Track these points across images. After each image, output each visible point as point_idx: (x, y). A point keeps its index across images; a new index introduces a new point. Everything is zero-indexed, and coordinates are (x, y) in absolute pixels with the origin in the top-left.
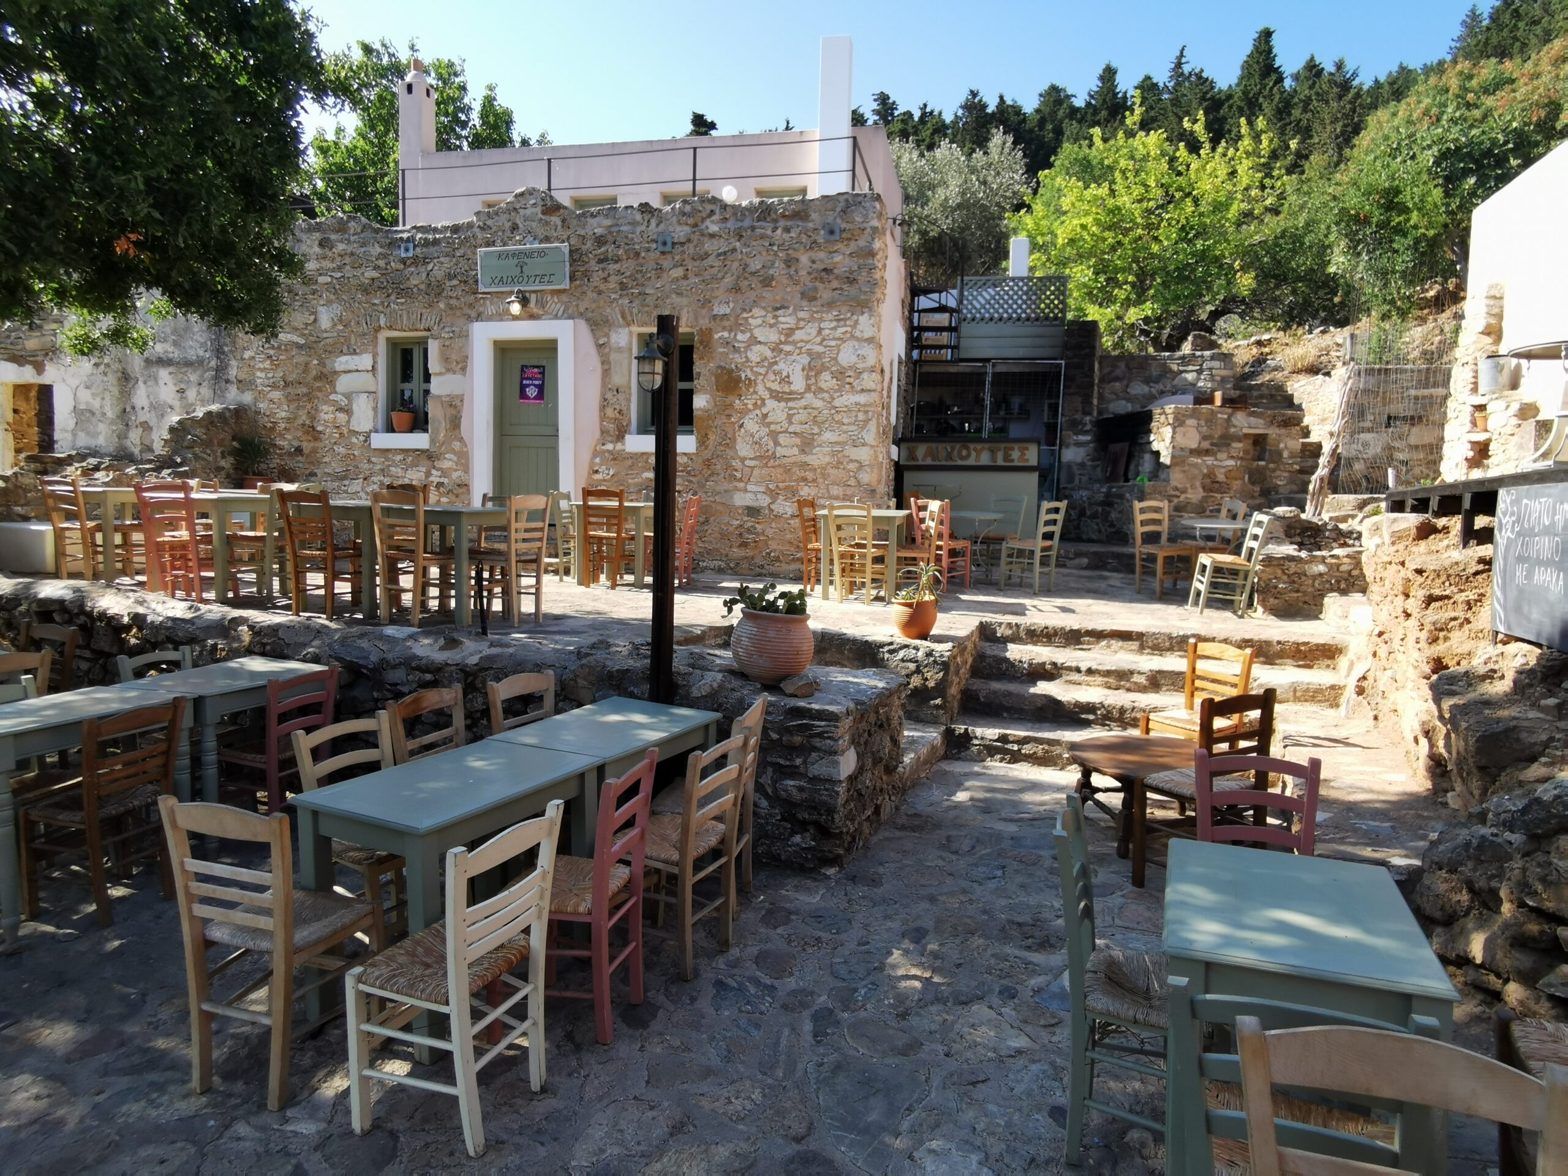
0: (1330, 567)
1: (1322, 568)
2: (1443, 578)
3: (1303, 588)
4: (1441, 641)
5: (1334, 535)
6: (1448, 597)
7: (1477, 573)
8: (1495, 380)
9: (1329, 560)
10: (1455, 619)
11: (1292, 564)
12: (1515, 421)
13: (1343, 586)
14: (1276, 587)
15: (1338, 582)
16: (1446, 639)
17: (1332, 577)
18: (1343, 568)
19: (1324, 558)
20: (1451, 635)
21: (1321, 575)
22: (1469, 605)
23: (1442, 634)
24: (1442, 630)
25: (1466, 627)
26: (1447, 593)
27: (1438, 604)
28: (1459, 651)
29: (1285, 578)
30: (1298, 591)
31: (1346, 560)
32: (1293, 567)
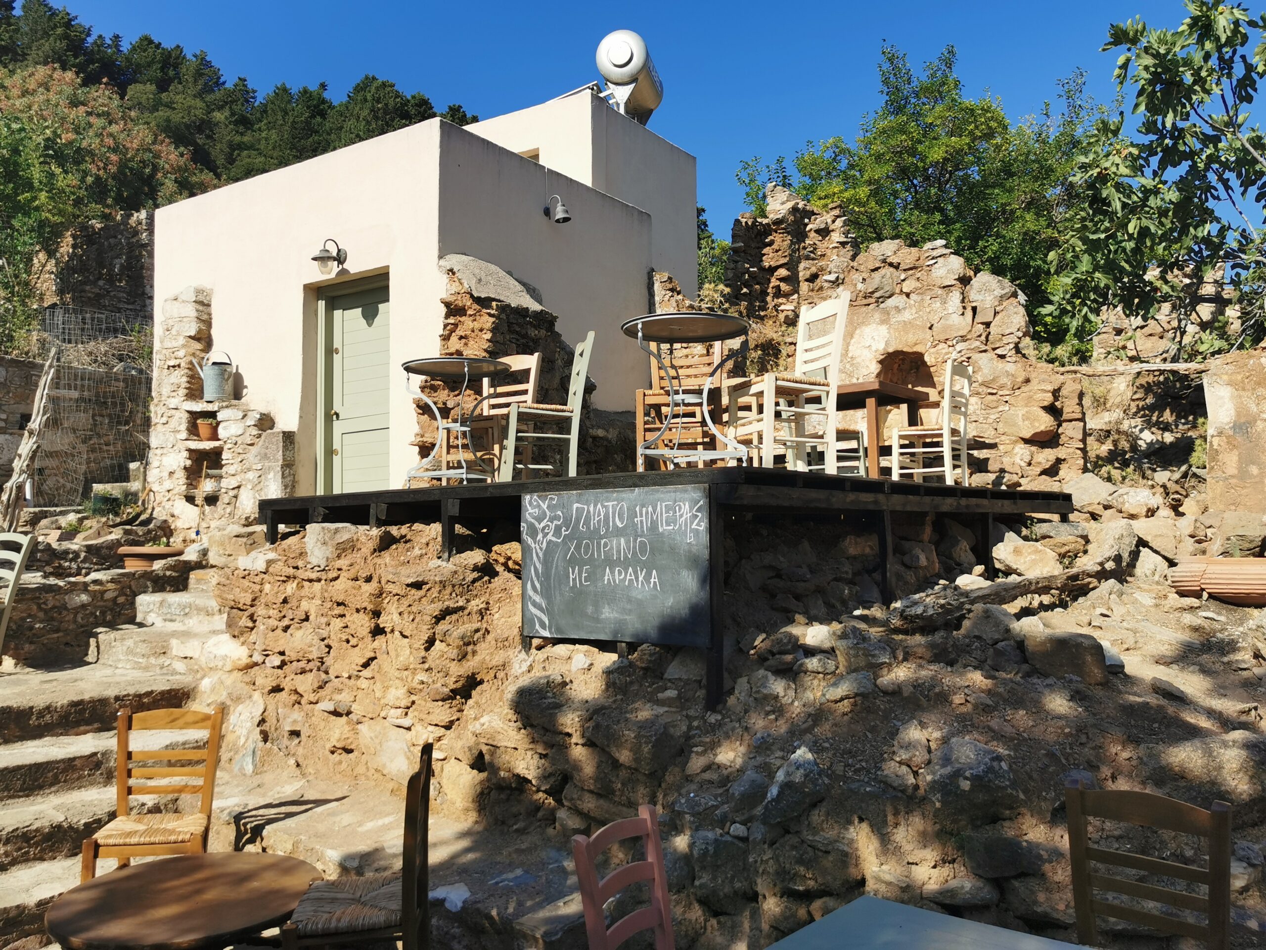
0: (93, 595)
1: (84, 598)
2: (449, 589)
3: (64, 625)
4: (469, 657)
5: (46, 557)
6: (462, 609)
7: (474, 581)
8: (221, 388)
9: (92, 587)
10: (477, 631)
11: (49, 596)
12: (255, 431)
13: (108, 618)
14: (31, 628)
15: (103, 613)
16: (474, 653)
17: (96, 607)
18: (109, 595)
19: (86, 585)
20: (477, 648)
21: (84, 606)
22: (482, 614)
23: (470, 648)
24: (468, 644)
25: (489, 638)
26: (461, 604)
27: (454, 617)
28: (494, 663)
29: (41, 615)
30: (57, 631)
31: (110, 586)
32: (51, 600)
